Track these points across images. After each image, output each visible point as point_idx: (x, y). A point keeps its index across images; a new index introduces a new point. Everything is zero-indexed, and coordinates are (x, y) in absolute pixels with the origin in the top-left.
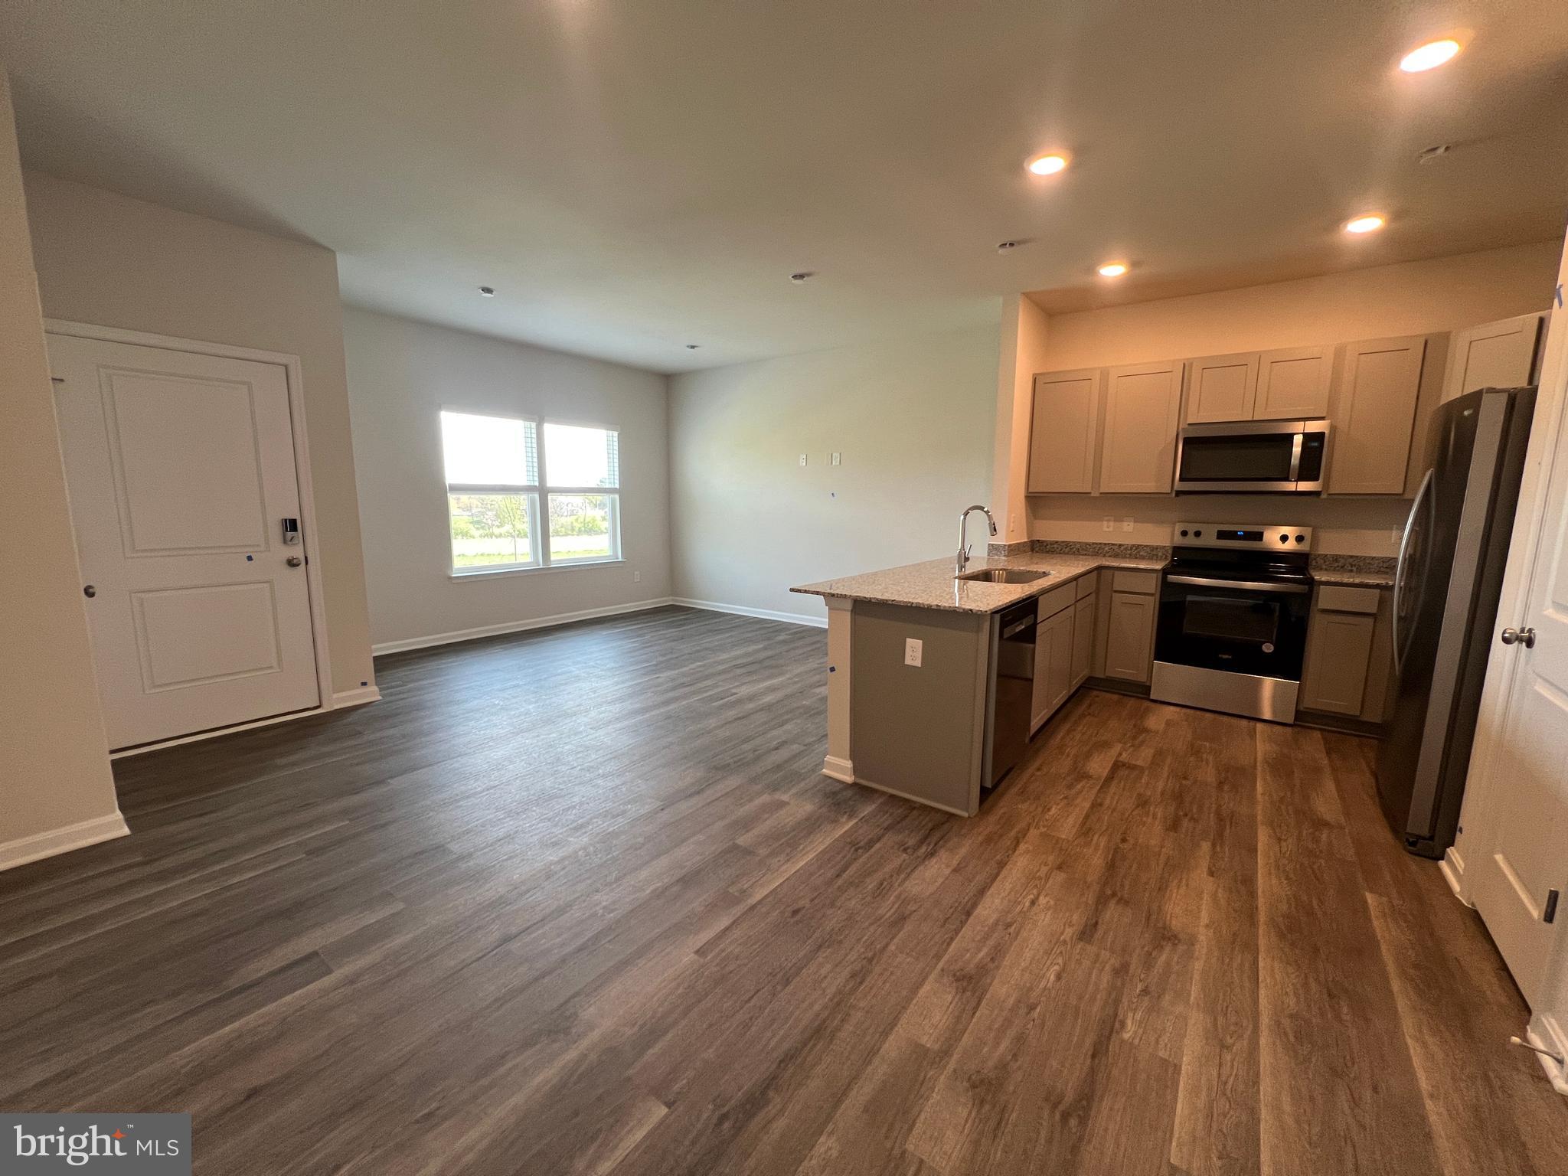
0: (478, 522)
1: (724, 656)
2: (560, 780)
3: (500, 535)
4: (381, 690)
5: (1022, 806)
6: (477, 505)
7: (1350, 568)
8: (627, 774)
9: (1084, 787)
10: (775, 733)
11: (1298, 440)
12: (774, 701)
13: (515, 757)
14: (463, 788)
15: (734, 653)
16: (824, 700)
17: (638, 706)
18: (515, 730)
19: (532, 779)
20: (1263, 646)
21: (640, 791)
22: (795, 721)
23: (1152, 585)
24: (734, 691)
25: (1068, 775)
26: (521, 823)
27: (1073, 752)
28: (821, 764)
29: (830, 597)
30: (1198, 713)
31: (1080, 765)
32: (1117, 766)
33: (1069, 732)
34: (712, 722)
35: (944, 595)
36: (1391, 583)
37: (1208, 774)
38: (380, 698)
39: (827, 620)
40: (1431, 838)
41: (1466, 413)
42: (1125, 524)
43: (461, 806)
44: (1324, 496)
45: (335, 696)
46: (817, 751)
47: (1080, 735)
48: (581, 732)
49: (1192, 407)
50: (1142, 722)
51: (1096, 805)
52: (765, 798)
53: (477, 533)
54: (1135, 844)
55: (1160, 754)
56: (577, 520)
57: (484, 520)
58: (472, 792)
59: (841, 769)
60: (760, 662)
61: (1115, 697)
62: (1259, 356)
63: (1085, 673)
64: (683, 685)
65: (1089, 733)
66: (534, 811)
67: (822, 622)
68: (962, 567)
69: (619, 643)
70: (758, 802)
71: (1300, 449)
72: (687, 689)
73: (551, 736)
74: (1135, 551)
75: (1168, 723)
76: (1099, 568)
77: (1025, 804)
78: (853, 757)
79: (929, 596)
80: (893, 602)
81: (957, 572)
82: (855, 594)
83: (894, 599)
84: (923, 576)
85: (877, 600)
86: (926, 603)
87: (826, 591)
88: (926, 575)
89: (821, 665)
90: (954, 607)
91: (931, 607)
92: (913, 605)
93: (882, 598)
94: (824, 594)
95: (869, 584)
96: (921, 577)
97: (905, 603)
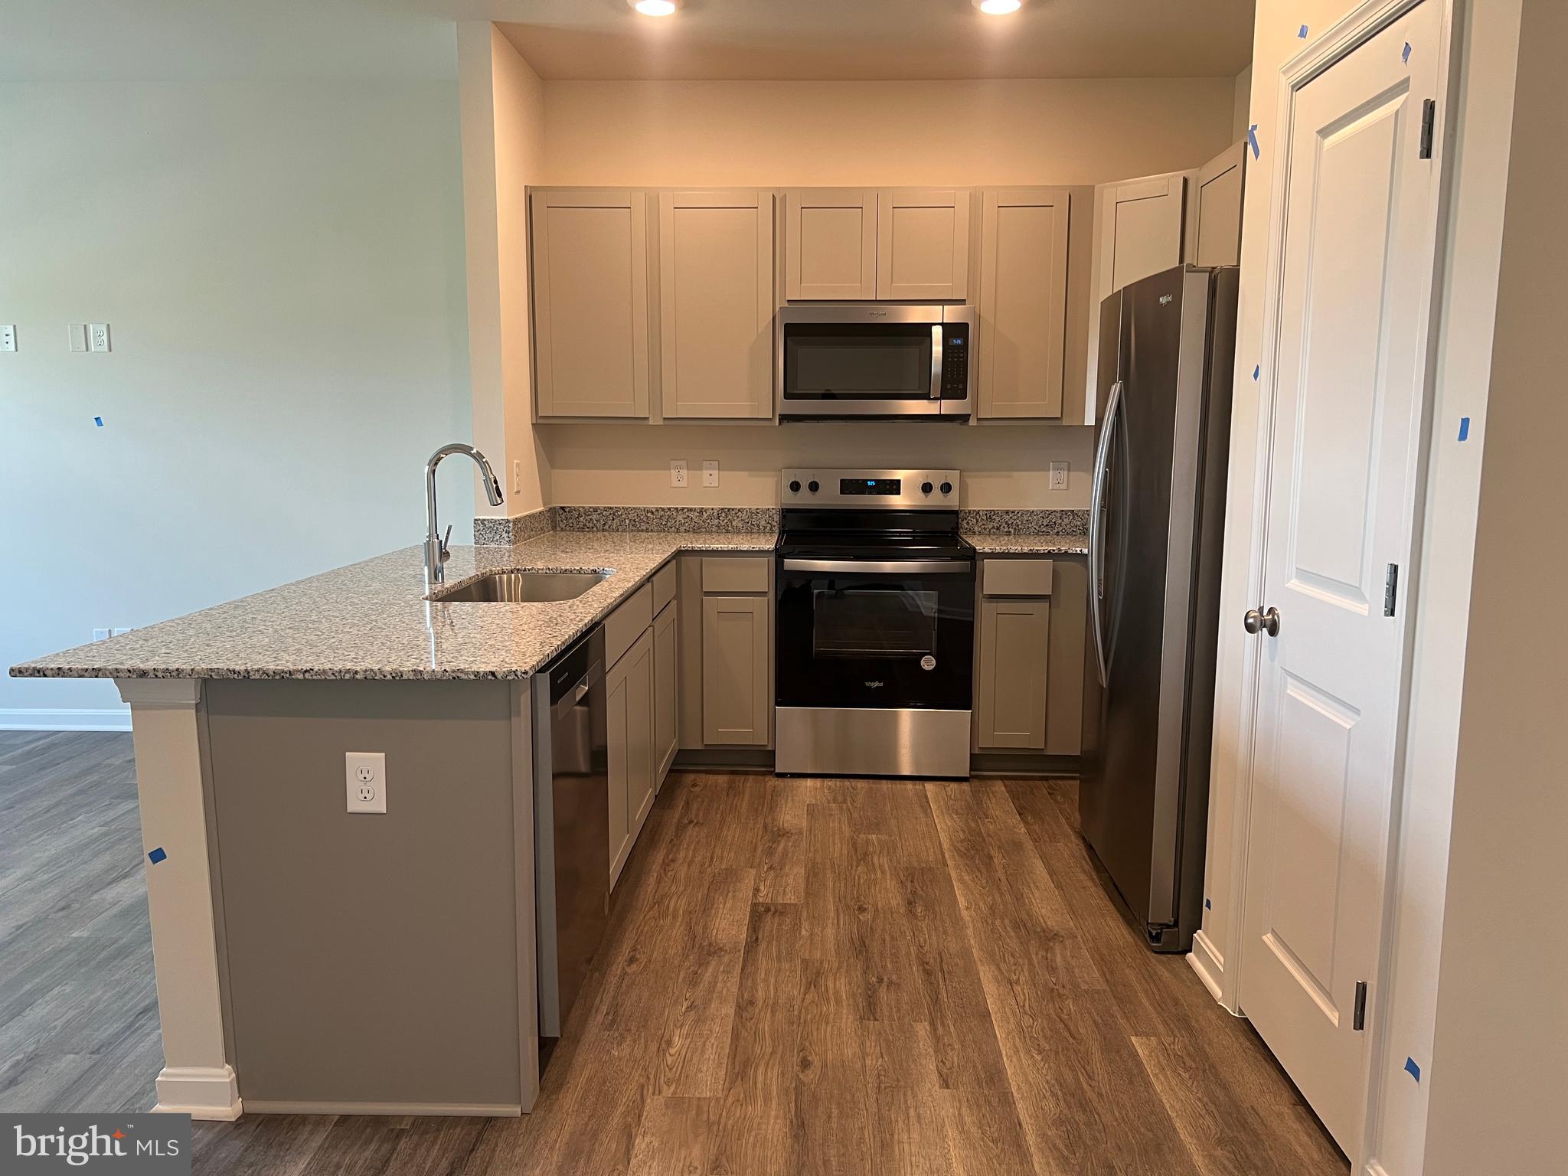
5: (621, 1052)
7: (1006, 529)
9: (715, 976)
11: (937, 333)
20: (922, 663)
22: (56, 991)
23: (761, 577)
25: (686, 957)
27: (682, 905)
29: (132, 679)
30: (847, 783)
31: (699, 929)
32: (758, 914)
33: (665, 866)
36: (1085, 551)
37: (889, 894)
40: (1176, 924)
41: (1163, 300)
42: (706, 473)
44: (972, 422)
47: (685, 868)
49: (792, 275)
50: (773, 820)
51: (744, 1007)
54: (825, 1066)
55: (813, 874)
59: (205, 1090)
61: (722, 780)
62: (877, 193)
63: (673, 745)
65: (698, 858)
71: (940, 349)
74: (725, 520)
75: (812, 811)
76: (679, 554)
77: (624, 1046)
79: (388, 651)
80: (307, 675)
81: (427, 586)
82: (204, 666)
83: (307, 666)
84: (356, 601)
85: (264, 673)
86: (388, 669)
87: (121, 664)
88: (363, 599)
89: (106, 828)
90: (454, 671)
91: (402, 676)
92: (358, 677)
93: (278, 668)
94: (115, 674)
95: (234, 634)
96: (353, 604)
97: (337, 674)
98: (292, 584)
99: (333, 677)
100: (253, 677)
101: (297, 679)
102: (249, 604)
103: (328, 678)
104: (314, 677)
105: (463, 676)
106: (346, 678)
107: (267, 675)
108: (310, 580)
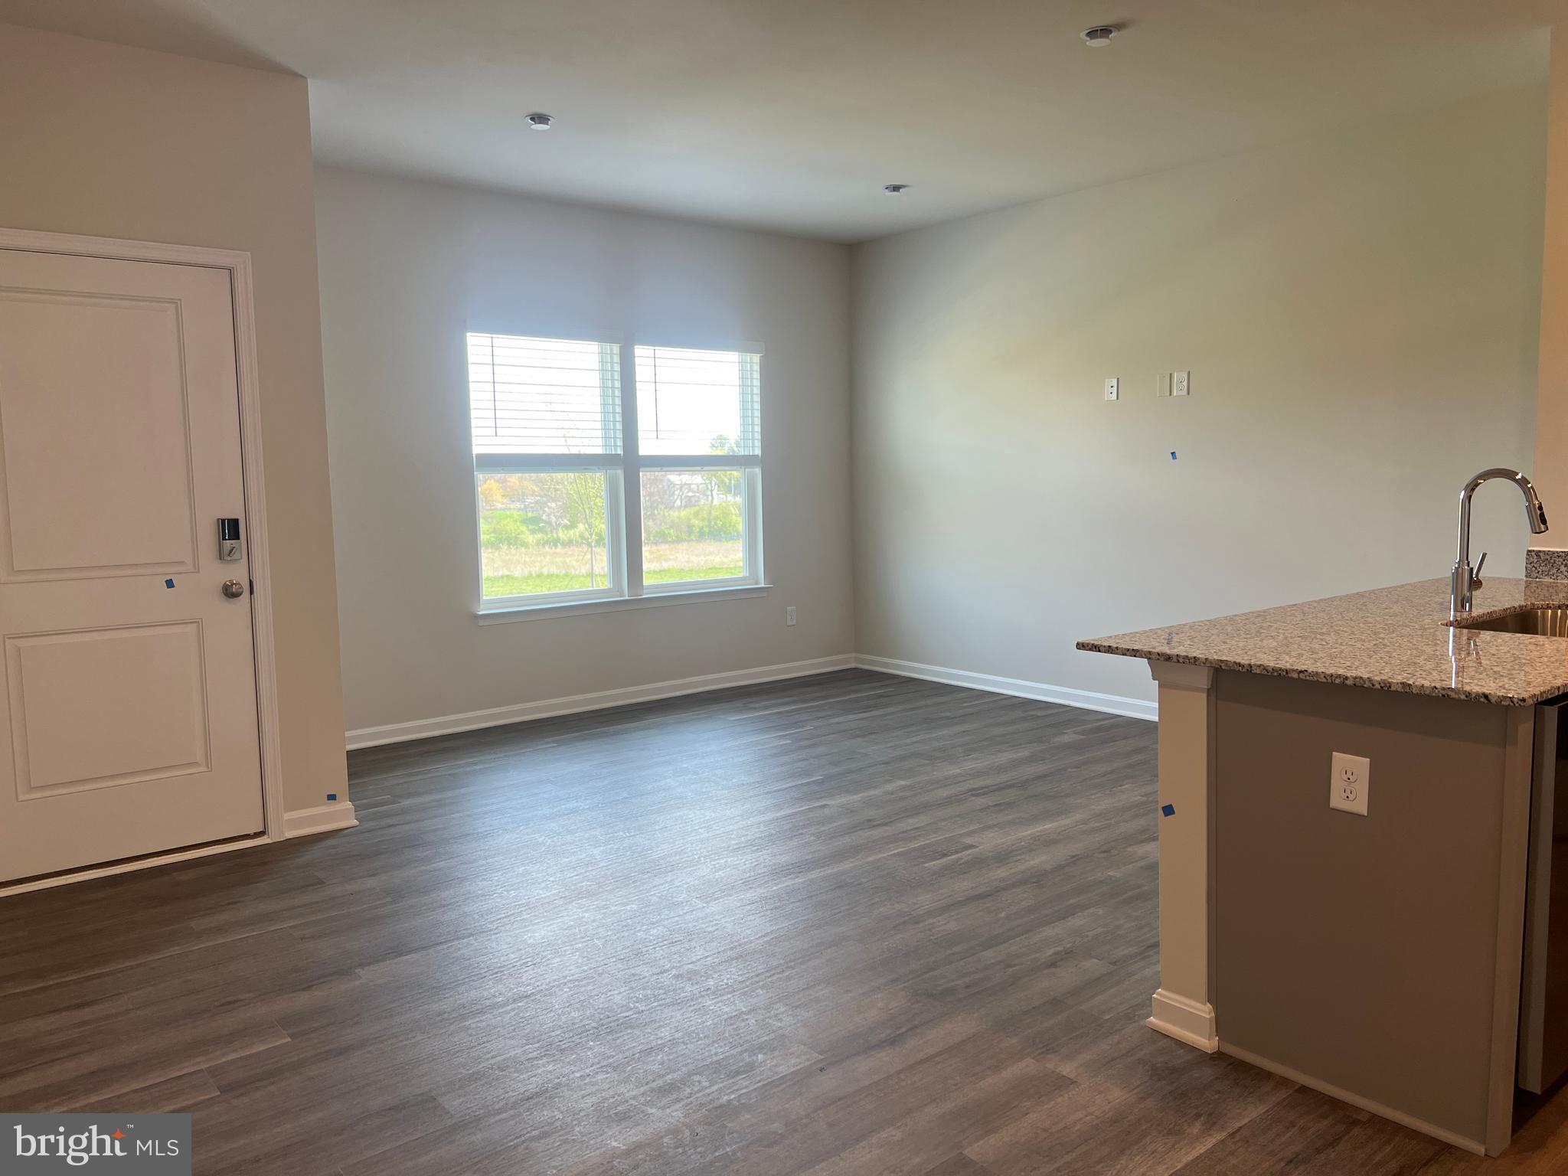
0: (535, 520)
1: (952, 770)
2: (640, 994)
3: (570, 543)
4: (357, 808)
6: (534, 491)
8: (760, 991)
10: (1049, 932)
12: (1048, 867)
13: (564, 943)
14: (473, 994)
15: (969, 765)
16: (1152, 869)
17: (784, 859)
18: (567, 893)
19: (590, 987)
21: (780, 1028)
22: (1091, 910)
24: (969, 841)
26: (566, 1070)
28: (1146, 1005)
29: (1163, 663)
34: (924, 900)
35: (1421, 661)
38: (356, 822)
39: (1156, 705)
43: (468, 1028)
45: (287, 816)
46: (1136, 977)
48: (679, 904)
52: (1027, 1066)
53: (530, 539)
56: (696, 514)
57: (544, 517)
58: (488, 1002)
59: (1187, 1019)
60: (1023, 785)
64: (870, 823)
66: (590, 1049)
67: (1144, 706)
68: (1462, 602)
69: (754, 739)
70: (1012, 1071)
72: (876, 833)
73: (628, 908)
78: (1215, 995)
79: (1384, 664)
80: (1301, 675)
81: (1452, 613)
82: (1216, 657)
83: (1304, 668)
84: (1370, 620)
85: (1264, 669)
86: (1378, 678)
87: (1153, 648)
88: (1378, 619)
89: (1144, 798)
90: (1444, 689)
91: (1390, 687)
92: (1348, 682)
93: (1277, 666)
94: (1149, 656)
95: (1249, 636)
96: (1366, 623)
97: (1328, 678)
98: (1315, 601)
99: (1324, 680)
100: (1255, 671)
101: (1292, 678)
102: (1270, 614)
103: (1320, 680)
104: (1308, 678)
105: (1453, 695)
106: (1337, 682)
107: (1267, 670)
108: (1332, 599)
